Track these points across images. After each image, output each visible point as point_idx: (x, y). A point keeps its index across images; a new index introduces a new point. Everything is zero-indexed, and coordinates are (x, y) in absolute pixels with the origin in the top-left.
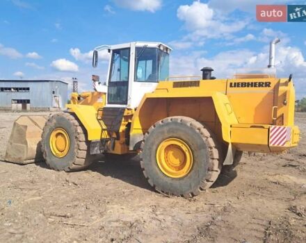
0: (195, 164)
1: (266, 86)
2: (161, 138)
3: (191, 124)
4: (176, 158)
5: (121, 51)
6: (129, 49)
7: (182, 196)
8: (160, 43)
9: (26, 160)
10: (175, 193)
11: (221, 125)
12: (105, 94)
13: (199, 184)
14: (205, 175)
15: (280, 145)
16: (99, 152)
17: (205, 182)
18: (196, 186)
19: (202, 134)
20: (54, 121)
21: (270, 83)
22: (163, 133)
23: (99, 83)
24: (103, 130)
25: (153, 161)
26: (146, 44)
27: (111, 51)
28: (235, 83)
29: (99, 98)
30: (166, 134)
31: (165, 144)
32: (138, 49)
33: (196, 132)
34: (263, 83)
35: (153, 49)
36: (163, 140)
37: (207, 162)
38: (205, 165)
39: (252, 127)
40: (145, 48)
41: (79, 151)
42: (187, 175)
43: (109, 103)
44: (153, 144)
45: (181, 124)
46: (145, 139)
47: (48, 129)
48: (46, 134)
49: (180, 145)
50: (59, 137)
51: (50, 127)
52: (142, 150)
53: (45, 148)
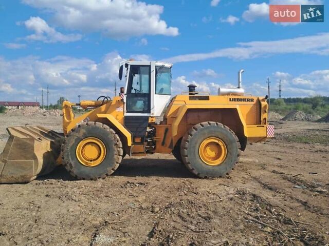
0: (229, 154)
4: (213, 152)
6: (149, 66)
7: (220, 177)
13: (231, 166)
19: (232, 133)
20: (83, 131)
22: (204, 134)
26: (164, 65)
28: (233, 99)
32: (157, 67)
35: (167, 68)
36: (204, 139)
39: (258, 127)
40: (162, 67)
43: (128, 112)
44: (197, 143)
46: (189, 140)
47: (74, 140)
48: (71, 145)
49: (217, 141)
50: (89, 146)
51: (76, 137)
52: (186, 149)
53: (69, 160)
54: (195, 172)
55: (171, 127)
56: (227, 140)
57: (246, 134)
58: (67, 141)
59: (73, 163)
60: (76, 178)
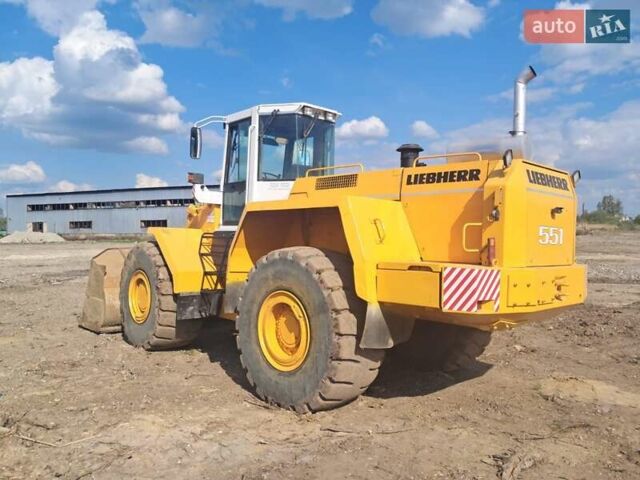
1: (471, 179)
2: (264, 291)
3: (307, 264)
4: (291, 332)
5: (240, 125)
6: (249, 120)
7: (294, 409)
8: (303, 104)
9: (102, 326)
10: (282, 403)
11: (352, 263)
12: (219, 206)
13: (317, 386)
14: (326, 369)
15: (464, 310)
16: (197, 316)
17: (328, 382)
18: (313, 389)
19: (322, 282)
20: (133, 258)
21: (478, 171)
22: (267, 279)
23: (202, 187)
24: (206, 274)
25: (253, 336)
26: (276, 108)
27: (227, 127)
28: (416, 176)
29: (209, 214)
30: (271, 283)
31: (271, 303)
32: (263, 118)
33: (313, 280)
34: (466, 172)
35: (292, 115)
36: (268, 294)
37: (330, 340)
38: (327, 348)
39: (412, 268)
40: (275, 115)
41: (161, 313)
42: (300, 367)
43: (226, 223)
44: (252, 302)
45: (292, 262)
47: (127, 273)
49: (291, 304)
51: (128, 268)
52: (239, 314)
56: (309, 304)
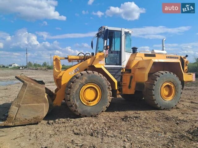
0: (176, 93)
4: (167, 91)
5: (115, 32)
6: (120, 32)
11: (183, 74)
21: (178, 57)
22: (164, 80)
39: (188, 74)
46: (155, 84)
47: (79, 85)
48: (76, 89)
49: (170, 84)
50: (88, 90)
51: (79, 83)
52: (154, 90)
53: (75, 102)
54: (159, 106)
55: (134, 75)
56: (175, 83)
57: (184, 80)
58: (72, 87)
59: (77, 104)
60: (79, 116)
